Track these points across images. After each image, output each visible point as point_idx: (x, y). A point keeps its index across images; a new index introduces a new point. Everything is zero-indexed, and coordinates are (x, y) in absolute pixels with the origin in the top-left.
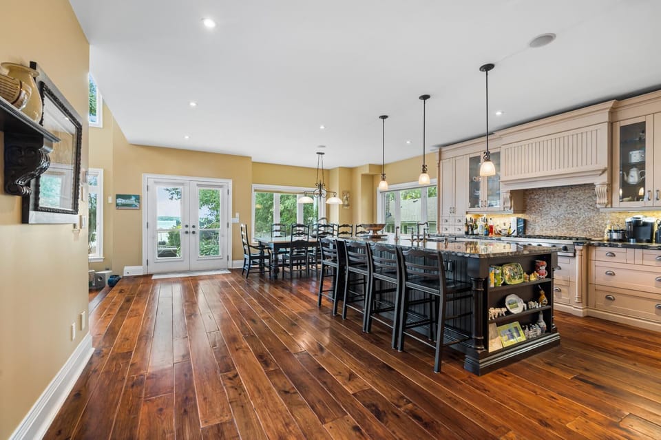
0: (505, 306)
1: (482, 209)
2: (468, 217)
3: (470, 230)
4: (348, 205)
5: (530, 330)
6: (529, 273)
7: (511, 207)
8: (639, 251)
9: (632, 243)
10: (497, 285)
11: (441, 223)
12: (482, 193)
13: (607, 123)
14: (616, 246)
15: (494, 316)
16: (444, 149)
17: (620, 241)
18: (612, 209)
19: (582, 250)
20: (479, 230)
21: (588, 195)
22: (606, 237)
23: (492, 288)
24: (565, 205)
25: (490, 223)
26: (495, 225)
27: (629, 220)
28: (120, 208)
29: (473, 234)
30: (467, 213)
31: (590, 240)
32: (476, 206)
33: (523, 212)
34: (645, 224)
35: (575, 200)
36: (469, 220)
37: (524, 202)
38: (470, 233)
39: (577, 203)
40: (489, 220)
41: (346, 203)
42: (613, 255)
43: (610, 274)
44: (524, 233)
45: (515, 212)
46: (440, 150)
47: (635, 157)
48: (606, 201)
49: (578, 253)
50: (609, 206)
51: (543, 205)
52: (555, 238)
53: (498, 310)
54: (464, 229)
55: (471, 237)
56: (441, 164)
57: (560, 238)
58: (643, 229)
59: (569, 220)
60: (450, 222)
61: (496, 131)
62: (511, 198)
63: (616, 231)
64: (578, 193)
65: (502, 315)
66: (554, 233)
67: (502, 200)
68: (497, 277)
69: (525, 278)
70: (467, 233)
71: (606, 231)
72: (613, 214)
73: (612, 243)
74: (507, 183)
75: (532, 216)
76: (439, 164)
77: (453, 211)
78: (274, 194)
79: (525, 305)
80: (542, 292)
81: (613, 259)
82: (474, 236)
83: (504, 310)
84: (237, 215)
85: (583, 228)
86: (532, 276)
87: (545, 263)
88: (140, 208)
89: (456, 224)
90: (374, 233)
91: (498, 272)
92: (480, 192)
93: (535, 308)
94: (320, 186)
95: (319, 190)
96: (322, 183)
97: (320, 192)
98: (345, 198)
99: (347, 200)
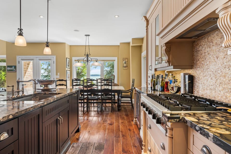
1: (159, 66)
7: (168, 62)
28: (9, 71)
30: (156, 70)
41: (125, 65)
62: (167, 52)
88: (16, 72)
94: (87, 56)
95: (87, 58)
96: (88, 54)
97: (87, 59)
98: (124, 62)
99: (126, 63)
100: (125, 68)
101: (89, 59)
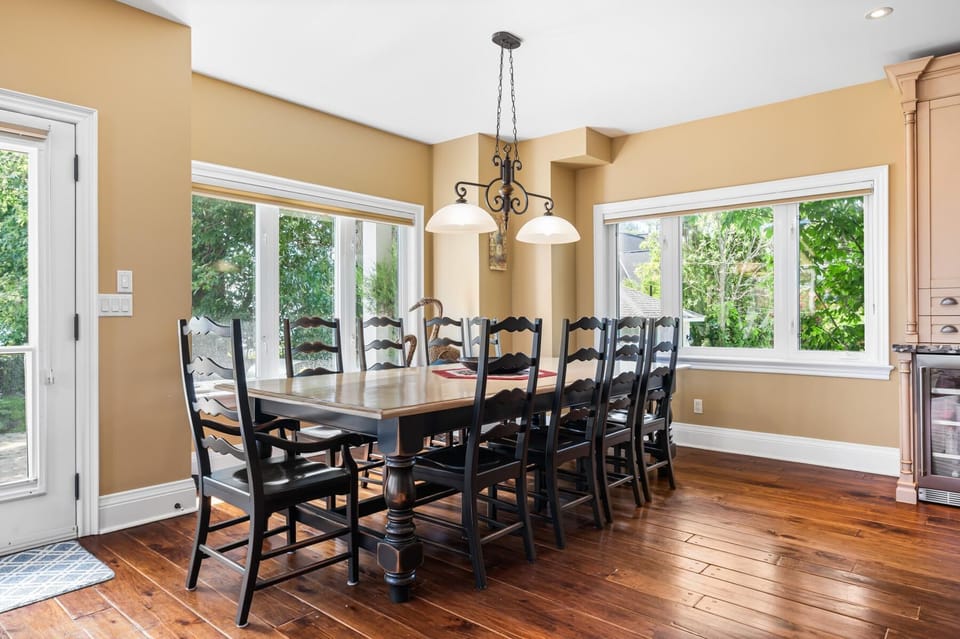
4: (502, 260)
16: (941, 63)
41: (499, 252)
56: (923, 114)
76: (915, 113)
84: (125, 278)
94: (508, 169)
95: (503, 182)
100: (498, 267)
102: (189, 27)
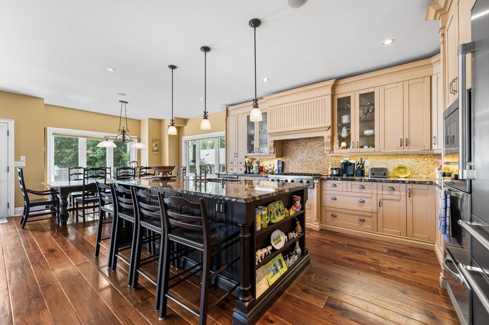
0: (270, 244)
1: (256, 154)
2: (247, 160)
3: (248, 170)
4: (157, 151)
5: (290, 259)
6: (289, 209)
7: (274, 153)
8: (349, 182)
9: (344, 177)
10: (264, 226)
11: (228, 165)
12: (256, 143)
13: (330, 96)
14: (337, 179)
15: (261, 258)
16: (230, 108)
17: (338, 175)
18: (333, 154)
19: (318, 183)
20: (254, 170)
21: (319, 145)
22: (330, 173)
23: (259, 231)
24: (306, 151)
25: (261, 165)
26: (265, 166)
27: (342, 161)
29: (250, 173)
30: (246, 157)
31: (321, 175)
32: (252, 152)
33: (282, 156)
34: (351, 164)
35: (312, 148)
36: (247, 162)
37: (282, 149)
38: (248, 172)
39: (313, 150)
40: (261, 163)
41: (156, 149)
42: (335, 186)
43: (334, 199)
44: (283, 172)
45: (277, 156)
46: (227, 108)
47: (345, 119)
48: (330, 149)
49: (316, 185)
50: (332, 152)
51: (293, 152)
52: (301, 174)
53: (265, 251)
54: (244, 169)
55: (248, 175)
56: (228, 119)
57: (305, 175)
58: (349, 167)
59: (308, 162)
60: (234, 164)
61: (264, 96)
62: (274, 146)
63: (336, 169)
64: (313, 143)
65: (268, 253)
66: (300, 172)
67: (269, 147)
68: (264, 218)
69: (286, 214)
70: (246, 172)
71: (330, 169)
72: (333, 158)
73: (334, 177)
74: (272, 134)
75: (287, 159)
76: (226, 119)
77: (237, 155)
78: (79, 138)
79: (286, 237)
80: (298, 222)
81: (335, 189)
82: (251, 175)
83: (270, 248)
84: (23, 158)
85: (317, 167)
86: (291, 210)
87: (300, 197)
89: (239, 165)
90: (163, 174)
91: (264, 213)
92: (254, 141)
93: (293, 238)
94: (124, 132)
95: (122, 135)
96: (125, 130)
97: (124, 137)
98: (154, 144)
99: (157, 146)
100: (155, 153)
101: (127, 137)
102: (43, 99)
